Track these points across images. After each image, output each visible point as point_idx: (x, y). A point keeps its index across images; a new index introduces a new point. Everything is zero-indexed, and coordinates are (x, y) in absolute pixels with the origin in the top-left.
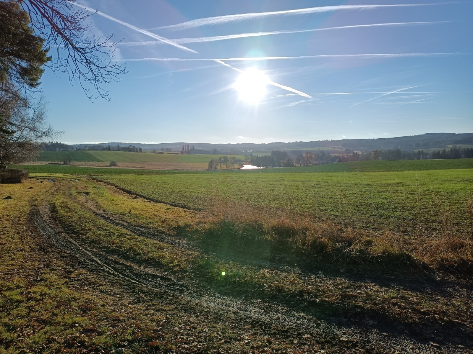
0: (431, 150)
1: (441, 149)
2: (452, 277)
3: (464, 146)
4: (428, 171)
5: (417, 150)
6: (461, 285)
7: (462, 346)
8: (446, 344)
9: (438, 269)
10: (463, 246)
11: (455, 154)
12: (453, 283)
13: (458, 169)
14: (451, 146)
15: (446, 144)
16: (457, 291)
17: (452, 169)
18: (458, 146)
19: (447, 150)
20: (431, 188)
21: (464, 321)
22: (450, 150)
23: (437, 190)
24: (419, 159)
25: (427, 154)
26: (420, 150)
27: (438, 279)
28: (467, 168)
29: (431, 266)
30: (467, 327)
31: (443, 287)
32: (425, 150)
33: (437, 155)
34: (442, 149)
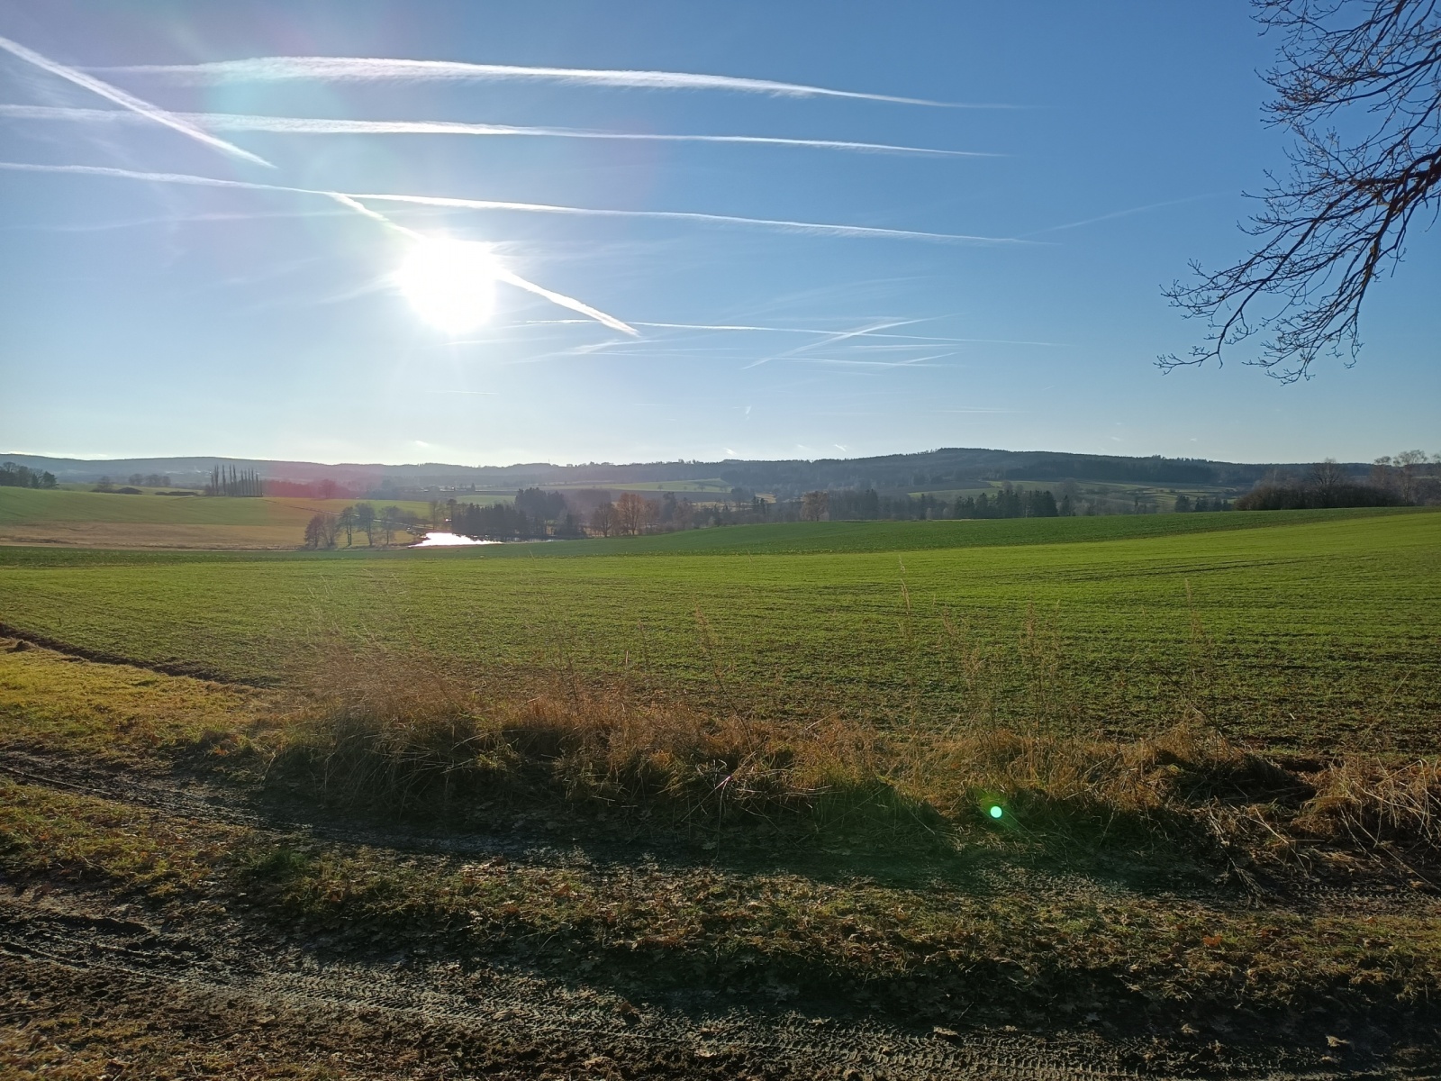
0: (953, 495)
1: (974, 493)
2: (994, 840)
3: (1030, 486)
4: (944, 552)
5: (919, 494)
6: (1014, 859)
7: (1013, 1028)
8: (973, 1028)
9: (961, 820)
10: (1018, 752)
11: (1010, 506)
12: (993, 853)
13: (1017, 544)
14: (999, 484)
15: (987, 479)
16: (1004, 874)
17: (1000, 545)
18: (1015, 484)
19: (989, 496)
20: (950, 596)
21: (1019, 957)
22: (996, 495)
23: (965, 602)
24: (923, 517)
25: (943, 505)
26: (926, 494)
27: (960, 847)
28: (1037, 543)
29: (944, 813)
30: (1026, 973)
31: (971, 869)
32: (938, 494)
33: (967, 509)
34: (980, 491)
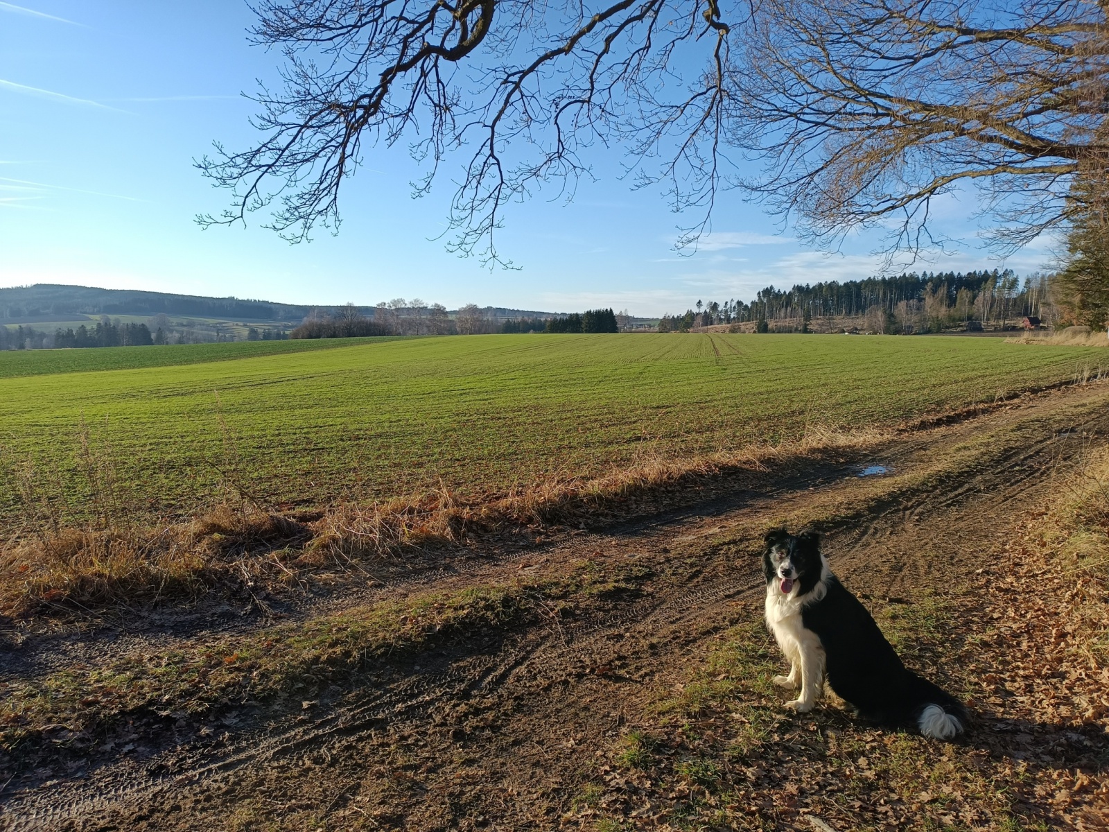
0: (51, 327)
1: (74, 326)
2: (56, 625)
3: (126, 319)
4: (43, 378)
5: (16, 326)
6: (74, 638)
7: (55, 781)
8: (16, 794)
9: (24, 616)
10: (80, 546)
11: (108, 336)
12: (57, 638)
13: (116, 369)
14: (97, 317)
15: (86, 313)
16: (64, 653)
17: (99, 370)
18: (112, 318)
19: (88, 328)
20: (43, 418)
21: (66, 720)
22: (95, 327)
23: (58, 421)
24: (22, 347)
25: (42, 335)
26: (24, 325)
27: (20, 639)
28: (134, 367)
30: (71, 731)
31: (30, 656)
32: (38, 326)
33: (66, 339)
34: (80, 324)
